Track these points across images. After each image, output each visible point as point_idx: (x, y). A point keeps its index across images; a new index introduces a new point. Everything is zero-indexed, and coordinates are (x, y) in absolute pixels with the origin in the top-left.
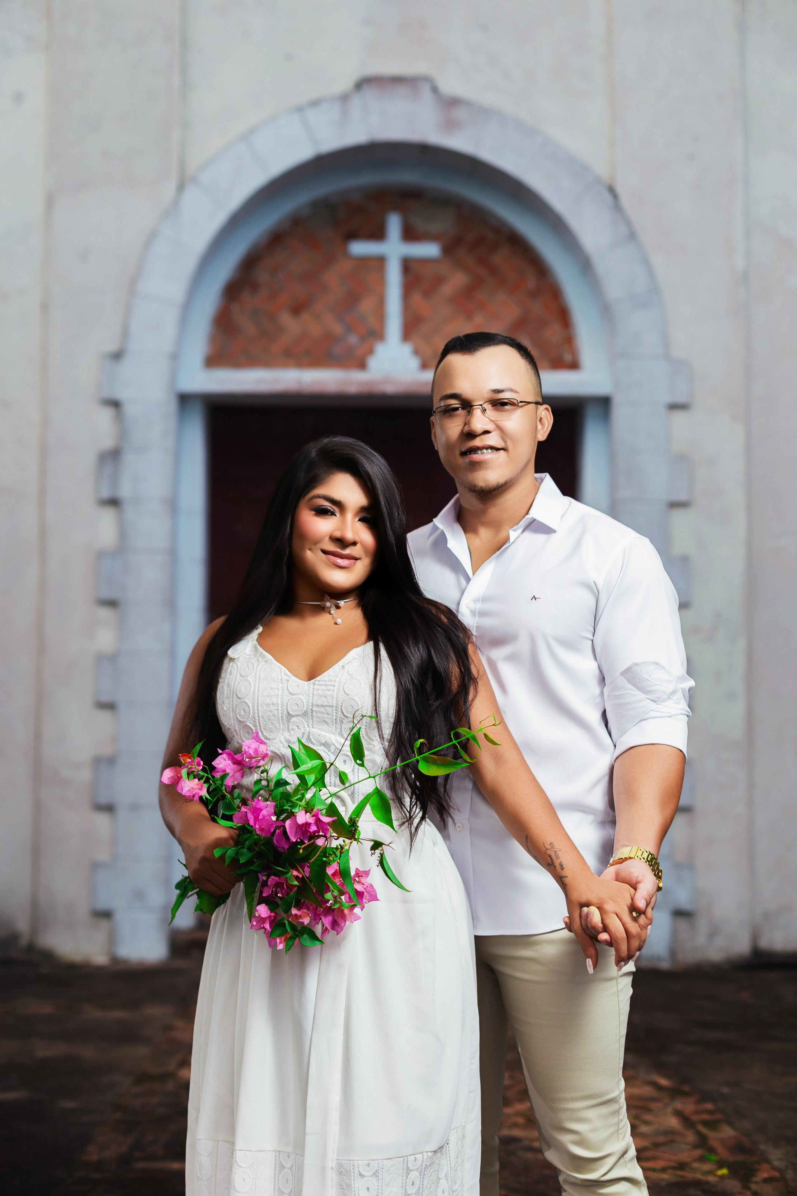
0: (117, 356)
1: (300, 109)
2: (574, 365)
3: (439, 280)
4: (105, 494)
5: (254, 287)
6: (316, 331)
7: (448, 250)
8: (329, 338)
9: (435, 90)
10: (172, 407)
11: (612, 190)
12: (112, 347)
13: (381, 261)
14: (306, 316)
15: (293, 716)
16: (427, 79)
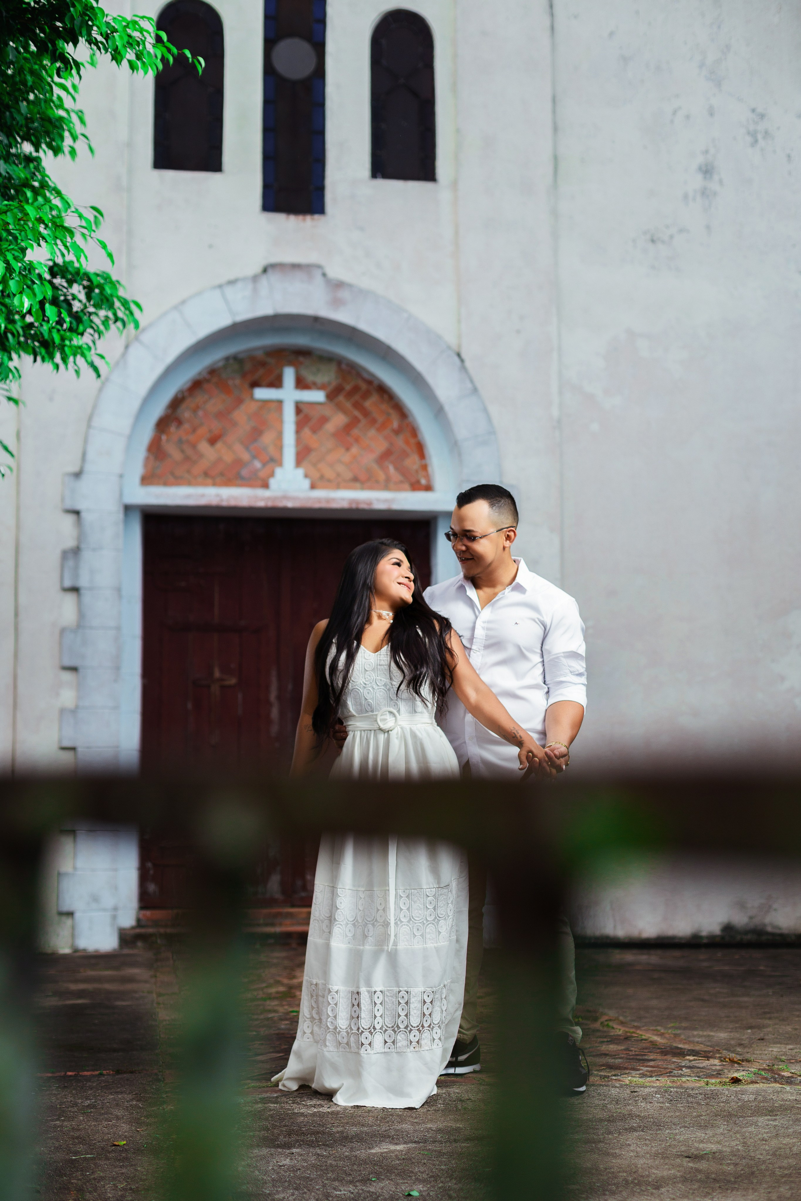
0: (78, 475)
1: (220, 286)
2: (428, 488)
3: (324, 420)
4: (68, 584)
5: (180, 423)
6: (228, 458)
7: (331, 397)
8: (239, 463)
9: (324, 275)
10: (121, 516)
11: (459, 355)
12: (75, 469)
13: (280, 403)
14: (219, 445)
15: (367, 671)
16: (319, 267)
